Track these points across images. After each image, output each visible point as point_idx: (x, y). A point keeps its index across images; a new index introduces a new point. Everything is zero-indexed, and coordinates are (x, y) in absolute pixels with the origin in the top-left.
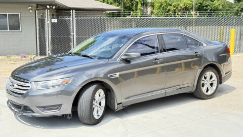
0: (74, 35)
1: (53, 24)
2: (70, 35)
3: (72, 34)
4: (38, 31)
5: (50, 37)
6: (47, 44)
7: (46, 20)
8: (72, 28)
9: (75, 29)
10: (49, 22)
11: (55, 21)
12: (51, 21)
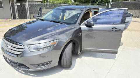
0: (28, 10)
1: (18, 6)
2: (26, 10)
3: (27, 10)
4: (11, 9)
5: (17, 11)
6: (16, 14)
7: (15, 4)
8: (27, 7)
9: (28, 8)
10: (16, 5)
11: (19, 4)
12: (17, 4)
